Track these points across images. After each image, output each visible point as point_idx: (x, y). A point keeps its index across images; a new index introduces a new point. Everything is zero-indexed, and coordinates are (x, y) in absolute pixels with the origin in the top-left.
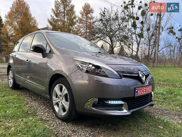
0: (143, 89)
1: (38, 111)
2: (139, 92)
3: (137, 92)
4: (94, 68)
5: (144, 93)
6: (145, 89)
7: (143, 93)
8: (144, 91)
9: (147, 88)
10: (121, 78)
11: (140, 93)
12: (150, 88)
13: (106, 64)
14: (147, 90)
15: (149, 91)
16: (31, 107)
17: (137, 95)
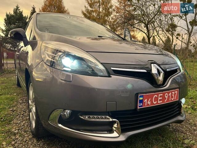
0: (156, 96)
2: (146, 100)
5: (159, 102)
6: (160, 97)
9: (167, 94)
10: (110, 77)
11: (149, 103)
12: (175, 93)
13: (87, 52)
14: (167, 97)
15: (172, 99)
16: (14, 112)
17: (141, 106)
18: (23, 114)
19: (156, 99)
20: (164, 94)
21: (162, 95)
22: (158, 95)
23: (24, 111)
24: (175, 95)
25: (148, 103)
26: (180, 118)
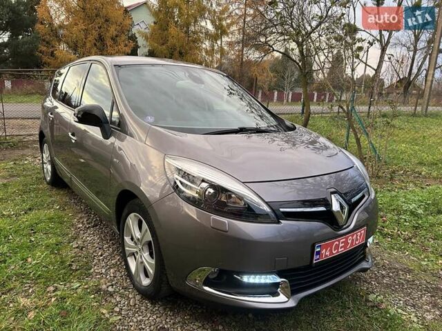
0: (337, 243)
1: (95, 261)
2: (324, 250)
3: (318, 253)
4: (212, 191)
5: (340, 250)
6: (342, 243)
7: (338, 252)
8: (341, 245)
9: (351, 237)
10: (279, 223)
12: (361, 234)
13: (243, 183)
14: (350, 242)
15: (357, 243)
17: (318, 259)
18: (101, 255)
19: (337, 247)
20: (347, 239)
21: (344, 240)
22: (339, 241)
23: (100, 249)
24: (360, 237)
25: (326, 254)
26: (364, 265)
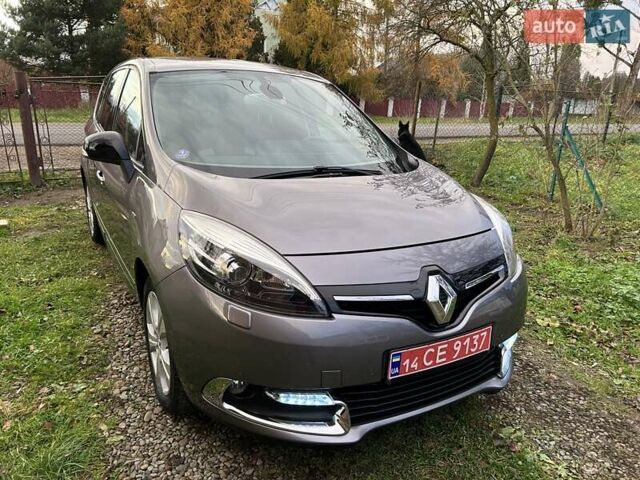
0: (432, 350)
2: (408, 361)
3: (396, 365)
6: (442, 350)
7: (434, 363)
8: (440, 354)
9: (459, 342)
10: (330, 317)
11: (415, 365)
12: (481, 338)
13: (282, 256)
14: (458, 349)
15: (472, 350)
16: (105, 336)
17: (397, 374)
18: (129, 346)
19: (432, 356)
20: (451, 345)
21: (446, 346)
22: (436, 348)
23: (130, 336)
24: (479, 341)
25: (411, 366)
26: (494, 383)
